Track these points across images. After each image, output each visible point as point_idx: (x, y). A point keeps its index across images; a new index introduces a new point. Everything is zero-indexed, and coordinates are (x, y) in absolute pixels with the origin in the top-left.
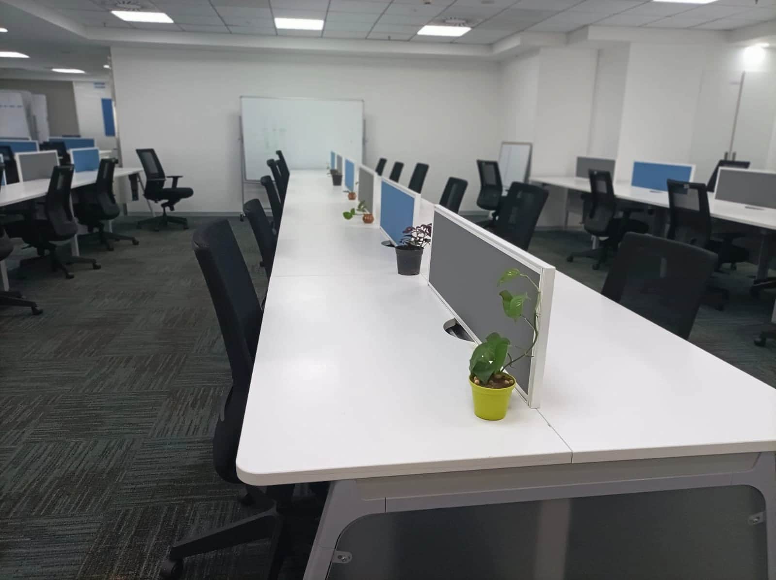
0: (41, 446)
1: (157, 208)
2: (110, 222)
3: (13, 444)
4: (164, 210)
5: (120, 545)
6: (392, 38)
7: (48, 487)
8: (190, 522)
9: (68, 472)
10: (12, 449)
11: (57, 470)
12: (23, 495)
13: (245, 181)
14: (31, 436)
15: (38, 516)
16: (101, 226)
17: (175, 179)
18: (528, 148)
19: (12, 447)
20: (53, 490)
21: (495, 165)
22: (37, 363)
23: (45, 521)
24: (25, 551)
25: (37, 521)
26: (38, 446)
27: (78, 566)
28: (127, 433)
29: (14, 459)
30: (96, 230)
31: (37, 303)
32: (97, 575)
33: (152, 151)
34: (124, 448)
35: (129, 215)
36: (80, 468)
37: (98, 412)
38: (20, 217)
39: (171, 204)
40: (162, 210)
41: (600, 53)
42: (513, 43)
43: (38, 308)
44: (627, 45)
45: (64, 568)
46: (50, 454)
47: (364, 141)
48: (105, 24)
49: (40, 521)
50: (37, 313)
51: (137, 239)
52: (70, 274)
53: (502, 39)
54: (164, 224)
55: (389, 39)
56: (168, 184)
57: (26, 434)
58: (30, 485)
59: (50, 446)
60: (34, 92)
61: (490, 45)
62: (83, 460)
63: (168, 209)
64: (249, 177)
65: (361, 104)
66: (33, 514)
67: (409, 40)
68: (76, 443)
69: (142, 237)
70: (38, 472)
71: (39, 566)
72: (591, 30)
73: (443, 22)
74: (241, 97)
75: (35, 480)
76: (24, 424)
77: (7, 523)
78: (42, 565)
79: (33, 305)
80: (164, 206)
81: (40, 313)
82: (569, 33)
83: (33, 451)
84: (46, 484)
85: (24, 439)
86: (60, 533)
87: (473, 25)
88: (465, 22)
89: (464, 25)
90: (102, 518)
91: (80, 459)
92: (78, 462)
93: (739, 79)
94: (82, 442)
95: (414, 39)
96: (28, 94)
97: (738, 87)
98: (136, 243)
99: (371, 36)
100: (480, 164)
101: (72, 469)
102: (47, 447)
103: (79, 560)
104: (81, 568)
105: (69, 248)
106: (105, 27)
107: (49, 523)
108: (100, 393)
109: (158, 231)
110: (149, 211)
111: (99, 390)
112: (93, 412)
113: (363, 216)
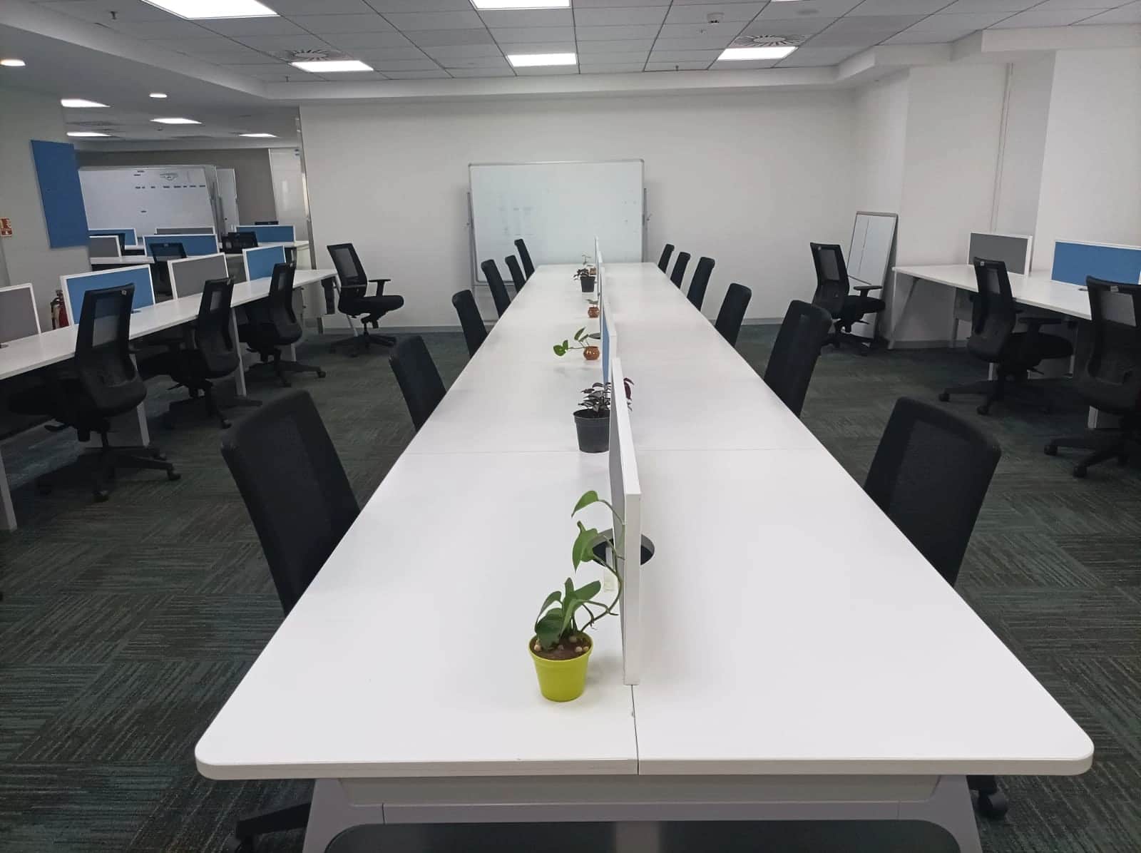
0: (132, 665)
1: (357, 323)
2: (293, 346)
3: (99, 662)
4: (365, 325)
5: (189, 809)
6: (681, 68)
7: (126, 723)
8: (282, 785)
9: (154, 704)
10: (99, 668)
11: (142, 700)
12: (95, 731)
13: (476, 283)
14: (123, 651)
15: (105, 762)
16: (277, 354)
17: (381, 283)
18: (893, 220)
19: (98, 665)
20: (130, 728)
21: (837, 249)
22: (156, 548)
23: (111, 770)
24: (77, 807)
25: (101, 768)
26: (127, 665)
27: (133, 833)
28: (239, 653)
29: (96, 682)
30: (271, 358)
31: (174, 465)
32: (151, 848)
33: (349, 247)
34: (229, 674)
35: (324, 333)
36: (169, 699)
37: (210, 621)
38: (164, 349)
39: (374, 319)
40: (363, 326)
42: (865, 64)
43: (175, 472)
44: (1050, 55)
45: (116, 835)
46: (140, 678)
47: (645, 219)
48: (287, 77)
49: (105, 768)
50: (174, 478)
51: (323, 369)
52: (227, 422)
53: (849, 58)
54: (366, 345)
55: (678, 69)
56: (371, 291)
57: (118, 649)
58: (106, 718)
59: (143, 667)
60: (221, 166)
61: (835, 67)
62: (175, 688)
63: (370, 325)
65: (639, 165)
66: (100, 758)
67: (707, 69)
68: (174, 664)
69: (331, 366)
70: (120, 701)
71: (88, 830)
72: (986, 37)
73: (751, 42)
74: (470, 165)
75: (112, 712)
76: (120, 634)
77: (67, 768)
78: (94, 828)
79: (169, 468)
80: (364, 321)
81: (177, 478)
82: (953, 43)
83: (120, 673)
84: (124, 718)
85: (114, 655)
86: (125, 786)
87: (799, 43)
88: (786, 41)
89: (784, 44)
90: (178, 770)
91: (172, 686)
92: (169, 690)
94: (181, 663)
95: (714, 67)
96: (212, 168)
98: (321, 375)
99: (648, 67)
100: (815, 248)
101: (159, 700)
102: (138, 668)
103: (136, 826)
104: (136, 836)
105: (233, 386)
106: (287, 81)
107: (114, 772)
108: (221, 595)
109: (353, 356)
110: (349, 327)
111: (219, 590)
112: (204, 621)
113: (583, 350)
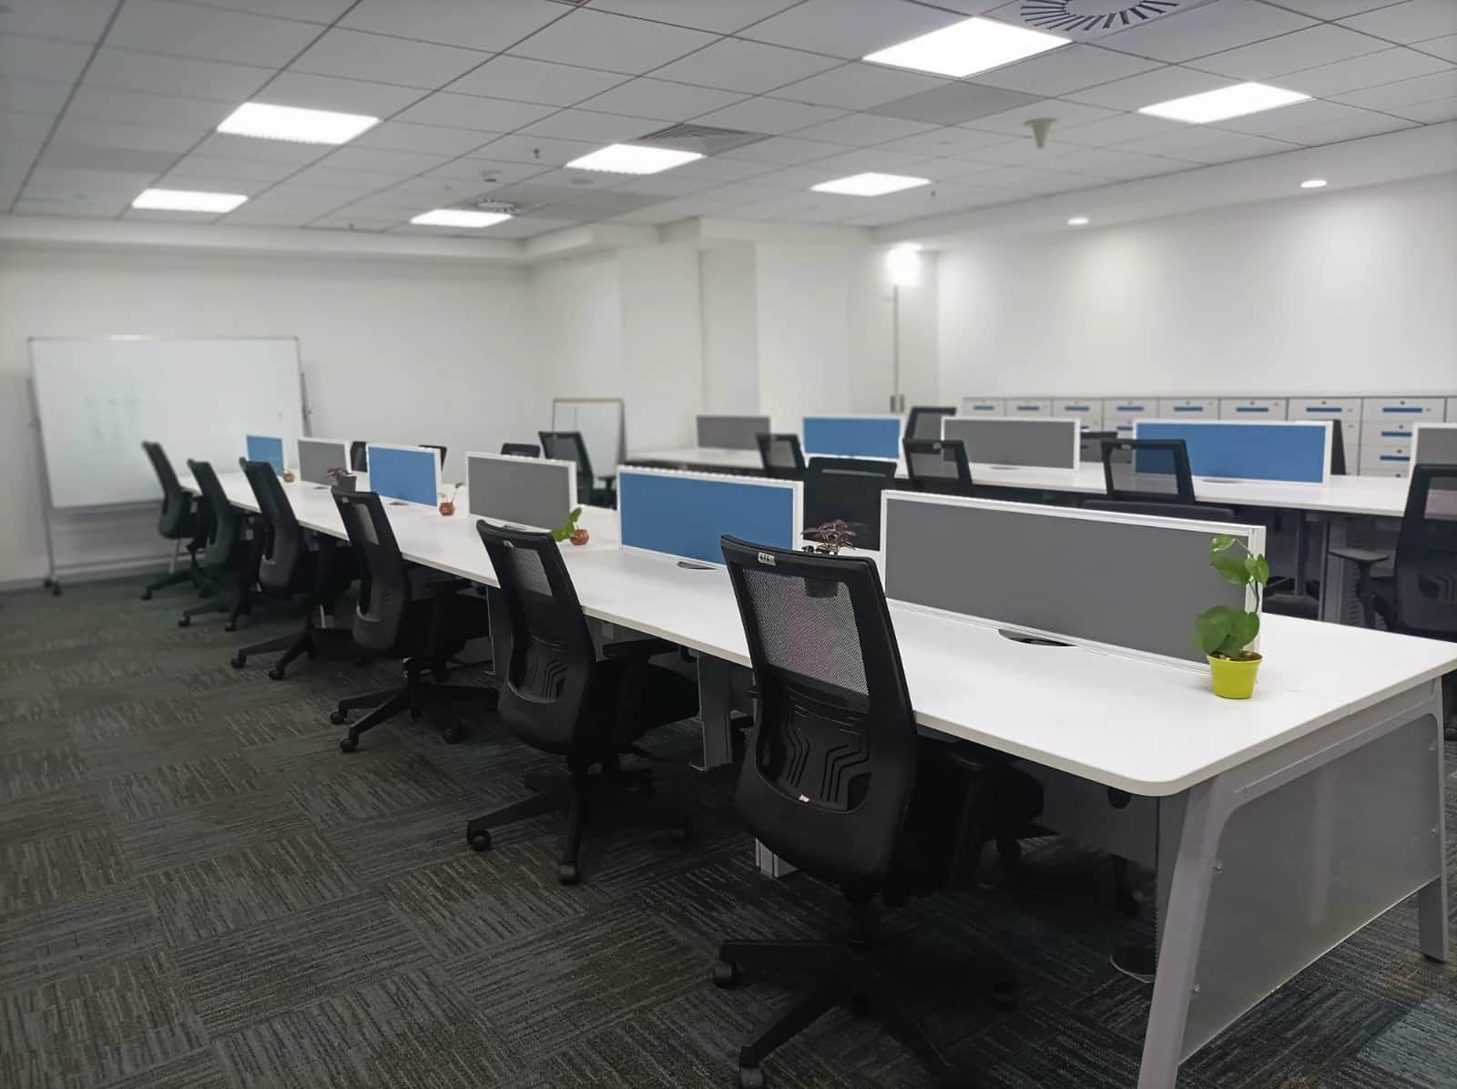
6: (356, 227)
13: (48, 511)
18: (615, 407)
21: (577, 437)
41: (701, 256)
42: (578, 240)
44: (750, 246)
47: (305, 414)
55: (351, 228)
61: (525, 242)
64: (59, 501)
65: (293, 343)
67: (383, 231)
72: (704, 222)
73: (473, 206)
74: (31, 340)
82: (664, 227)
87: (518, 212)
93: (891, 293)
95: (396, 230)
97: (891, 305)
99: (318, 223)
100: (547, 438)
